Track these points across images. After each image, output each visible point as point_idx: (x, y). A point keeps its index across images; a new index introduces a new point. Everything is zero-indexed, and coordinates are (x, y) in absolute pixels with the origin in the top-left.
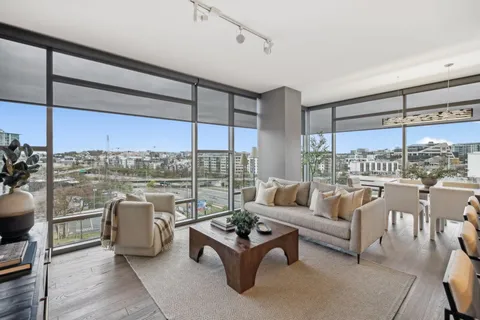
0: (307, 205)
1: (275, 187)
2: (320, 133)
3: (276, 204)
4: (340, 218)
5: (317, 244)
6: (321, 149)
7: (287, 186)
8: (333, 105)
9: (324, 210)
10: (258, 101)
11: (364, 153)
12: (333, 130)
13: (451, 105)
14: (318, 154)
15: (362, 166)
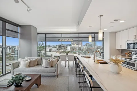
0: (41, 65)
1: (29, 61)
2: (42, 41)
3: (29, 66)
4: (52, 67)
5: (45, 76)
6: (42, 46)
7: (34, 60)
8: (46, 34)
9: (47, 66)
10: (19, 28)
11: (50, 46)
12: (46, 41)
13: (70, 38)
14: (41, 47)
15: (49, 49)
